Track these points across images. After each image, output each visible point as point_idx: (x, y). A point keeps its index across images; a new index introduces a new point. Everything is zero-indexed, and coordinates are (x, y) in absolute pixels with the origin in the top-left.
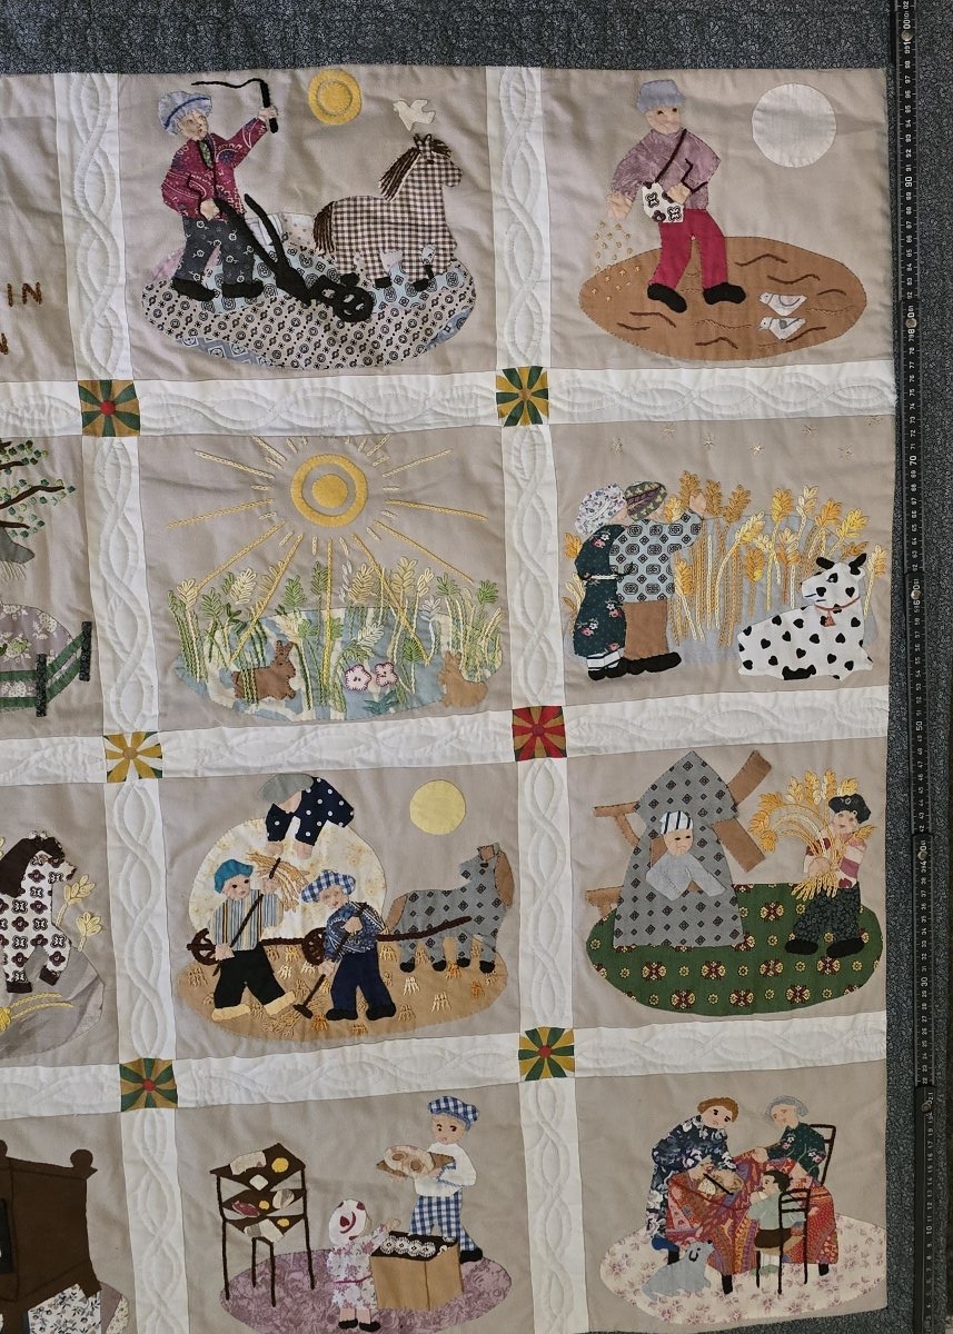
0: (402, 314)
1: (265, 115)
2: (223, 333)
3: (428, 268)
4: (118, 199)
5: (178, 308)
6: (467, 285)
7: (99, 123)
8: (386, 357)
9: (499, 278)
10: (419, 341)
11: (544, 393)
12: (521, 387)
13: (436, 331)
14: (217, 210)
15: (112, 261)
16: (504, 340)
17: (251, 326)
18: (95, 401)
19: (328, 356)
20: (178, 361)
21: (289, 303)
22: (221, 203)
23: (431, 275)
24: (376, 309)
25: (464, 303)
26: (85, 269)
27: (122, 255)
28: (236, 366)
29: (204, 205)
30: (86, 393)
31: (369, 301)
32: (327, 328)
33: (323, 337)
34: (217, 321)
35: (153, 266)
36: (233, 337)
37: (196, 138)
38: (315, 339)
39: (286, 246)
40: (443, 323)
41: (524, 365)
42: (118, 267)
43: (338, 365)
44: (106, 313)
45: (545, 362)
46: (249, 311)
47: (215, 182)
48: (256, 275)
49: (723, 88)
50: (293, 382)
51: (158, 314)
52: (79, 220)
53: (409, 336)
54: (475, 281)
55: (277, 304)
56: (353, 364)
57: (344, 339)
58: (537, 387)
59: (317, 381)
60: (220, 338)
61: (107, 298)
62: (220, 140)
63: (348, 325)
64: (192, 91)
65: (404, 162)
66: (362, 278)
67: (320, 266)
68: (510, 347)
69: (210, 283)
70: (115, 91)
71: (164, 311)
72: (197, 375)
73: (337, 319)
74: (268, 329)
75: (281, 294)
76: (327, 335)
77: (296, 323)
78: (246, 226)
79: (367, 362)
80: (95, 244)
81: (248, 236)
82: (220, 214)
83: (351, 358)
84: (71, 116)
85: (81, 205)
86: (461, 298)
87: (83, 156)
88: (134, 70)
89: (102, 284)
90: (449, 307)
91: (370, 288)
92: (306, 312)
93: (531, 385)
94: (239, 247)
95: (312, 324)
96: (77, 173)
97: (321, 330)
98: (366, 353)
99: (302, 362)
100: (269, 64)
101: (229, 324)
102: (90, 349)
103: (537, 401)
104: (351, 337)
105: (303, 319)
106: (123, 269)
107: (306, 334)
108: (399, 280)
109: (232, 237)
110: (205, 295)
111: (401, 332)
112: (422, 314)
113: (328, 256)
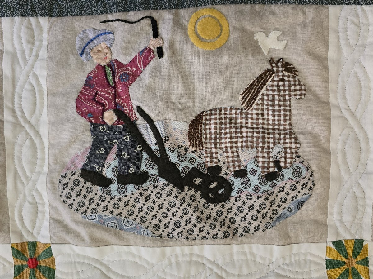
0: (254, 198)
1: (154, 44)
2: (117, 211)
3: (277, 163)
4: (45, 109)
5: (84, 192)
6: (308, 177)
7: (34, 53)
8: (240, 231)
9: (333, 171)
10: (267, 220)
11: (365, 262)
12: (347, 256)
13: (280, 211)
14: (115, 118)
15: (39, 155)
16: (333, 218)
17: (138, 206)
18: (23, 257)
19: (196, 231)
20: (83, 232)
21: (167, 189)
22: (119, 112)
23: (280, 169)
24: (234, 194)
25: (305, 191)
26: (20, 160)
27: (46, 150)
28: (125, 235)
29: (106, 114)
30: (17, 253)
31: (229, 187)
32: (196, 209)
33: (192, 216)
34: (112, 202)
35: (67, 159)
36: (124, 214)
37: (103, 63)
38: (186, 217)
39: (167, 146)
40: (287, 205)
41: (349, 237)
42: (43, 159)
43: (203, 238)
44: (34, 193)
45: (366, 237)
46: (136, 195)
47: (115, 97)
48: (143, 167)
50: (168, 250)
51: (68, 197)
52: (17, 125)
53: (260, 216)
54: (316, 174)
55: (158, 190)
56: (215, 237)
57: (208, 217)
58: (361, 257)
59: (187, 249)
60: (114, 215)
61: (35, 183)
62: (120, 65)
63: (212, 205)
64: (100, 27)
65: (262, 79)
66: (224, 169)
67: (192, 160)
68: (338, 224)
69: (108, 173)
70: (45, 30)
71: (74, 194)
72: (96, 242)
73: (203, 201)
74: (151, 208)
75: (162, 182)
76: (196, 215)
77: (172, 205)
78: (137, 130)
79: (226, 235)
80: (28, 142)
81: (138, 138)
82: (118, 121)
83: (213, 232)
84: (14, 49)
85: (19, 113)
86: (304, 186)
87: (21, 78)
88: (60, 14)
89: (32, 172)
90: (293, 193)
91: (230, 177)
92: (180, 196)
93: (355, 255)
94: (131, 146)
95: (184, 206)
96: (18, 90)
97: (191, 210)
98: (225, 228)
99: (175, 234)
100: (158, 6)
101: (121, 204)
102: (22, 220)
103: (360, 268)
104: (214, 215)
105: (178, 202)
106: (47, 161)
107: (180, 213)
108: (253, 172)
109: (127, 138)
110: (105, 182)
111: (253, 212)
112: (271, 198)
113: (199, 152)
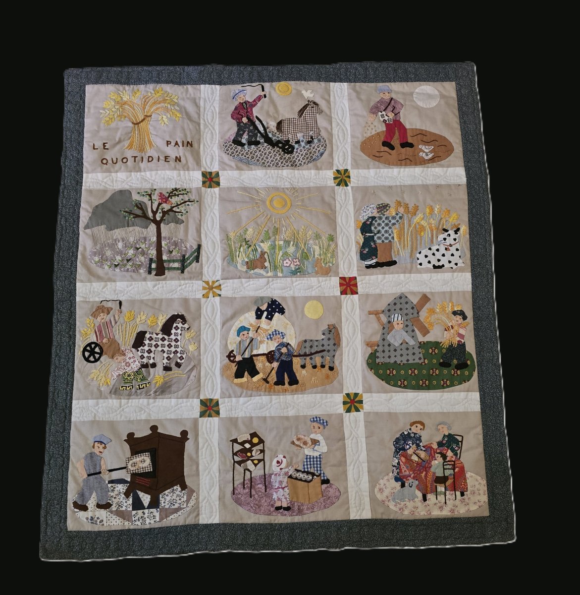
0: (303, 151)
1: (262, 94)
2: (247, 156)
3: (312, 137)
4: (217, 119)
5: (234, 148)
6: (324, 142)
7: (213, 98)
8: (298, 165)
9: (334, 141)
10: (308, 160)
11: (349, 177)
12: (341, 174)
13: (314, 157)
14: (247, 120)
15: (214, 137)
16: (336, 161)
17: (256, 154)
18: (206, 177)
19: (280, 163)
20: (233, 164)
21: (268, 147)
22: (248, 118)
23: (313, 139)
24: (295, 150)
25: (323, 148)
26: (206, 139)
27: (218, 135)
28: (251, 166)
29: (243, 119)
30: (204, 175)
31: (293, 148)
32: (280, 155)
33: (278, 157)
34: (245, 152)
35: (227, 138)
36: (250, 158)
37: (242, 102)
38: (276, 158)
39: (268, 130)
40: (316, 154)
41: (342, 169)
42: (216, 139)
43: (283, 166)
44: (212, 152)
45: (349, 168)
46: (255, 149)
47: (247, 113)
48: (258, 139)
49: (404, 87)
50: (268, 171)
51: (227, 150)
52: (205, 124)
53: (305, 158)
54: (327, 141)
55: (264, 147)
56: (287, 166)
57: (285, 158)
58: (346, 175)
59: (276, 171)
60: (246, 158)
61: (212, 148)
62: (249, 102)
63: (286, 155)
64: (241, 89)
65: (305, 107)
66: (291, 141)
67: (278, 137)
68: (338, 163)
69: (244, 141)
70: (218, 90)
71: (229, 149)
72: (238, 168)
73: (283, 153)
74: (261, 155)
75: (266, 144)
76: (280, 156)
77: (270, 153)
79: (292, 165)
80: (210, 132)
81: (256, 128)
82: (248, 122)
83: (287, 164)
84: (205, 96)
85: (206, 121)
86: (322, 146)
87: (208, 107)
88: (225, 84)
89: (211, 143)
90: (318, 149)
91: (293, 144)
92: (273, 149)
93: (344, 174)
94: (253, 131)
95: (275, 153)
96: (206, 112)
97: (278, 155)
98: (292, 163)
99: (271, 165)
100: (264, 81)
101: (249, 153)
102: (206, 162)
103: (347, 179)
104: (287, 158)
105: (272, 152)
106: (218, 139)
107: (273, 156)
108: (303, 141)
109: (251, 128)
110: (242, 145)
111: (303, 156)
112: (310, 151)
113: (281, 135)
